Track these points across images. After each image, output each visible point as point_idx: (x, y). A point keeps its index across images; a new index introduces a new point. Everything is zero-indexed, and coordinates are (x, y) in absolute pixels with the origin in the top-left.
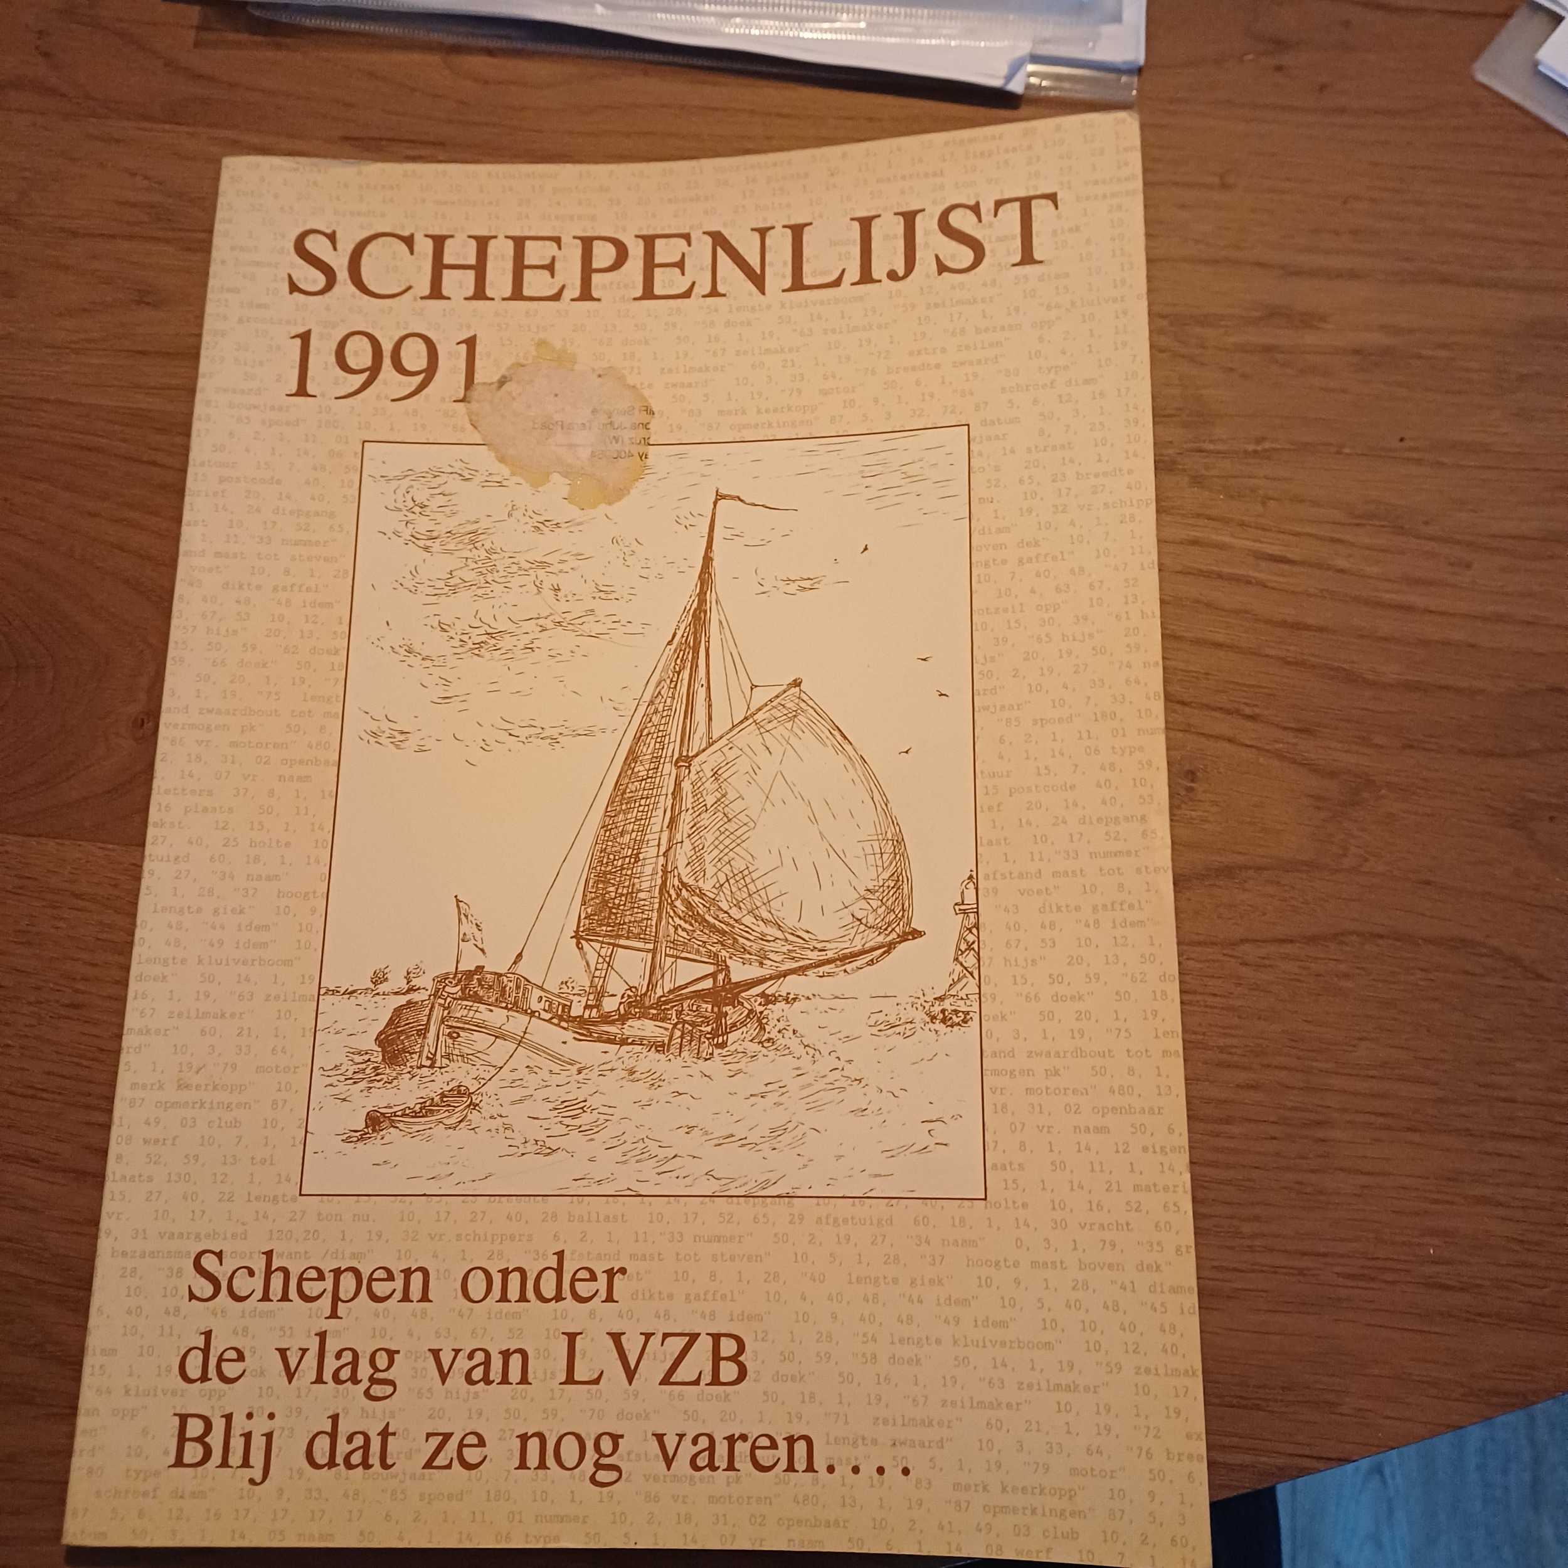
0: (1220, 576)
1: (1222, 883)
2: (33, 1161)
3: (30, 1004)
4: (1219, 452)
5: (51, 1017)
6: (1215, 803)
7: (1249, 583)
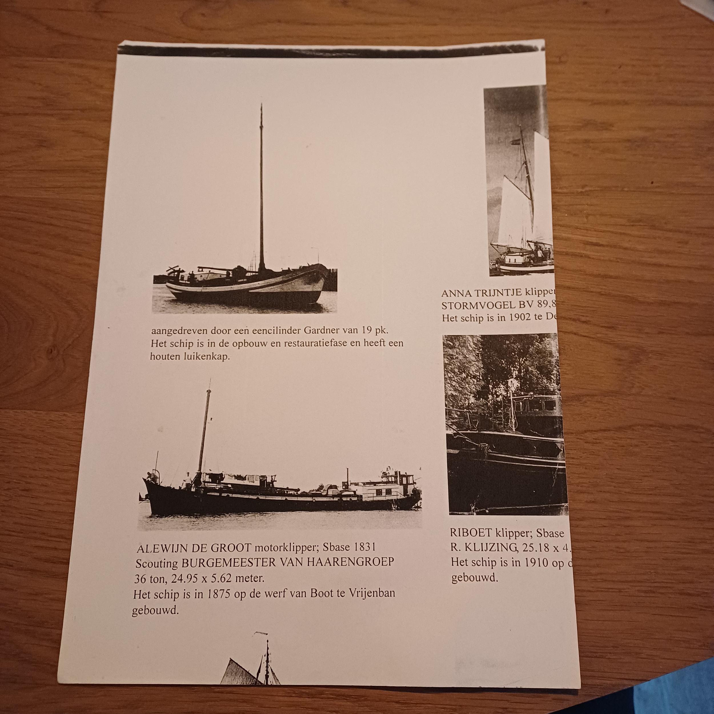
1: (574, 404)
2: (10, 566)
4: (564, 193)
5: (15, 496)
6: (569, 365)
7: (581, 256)
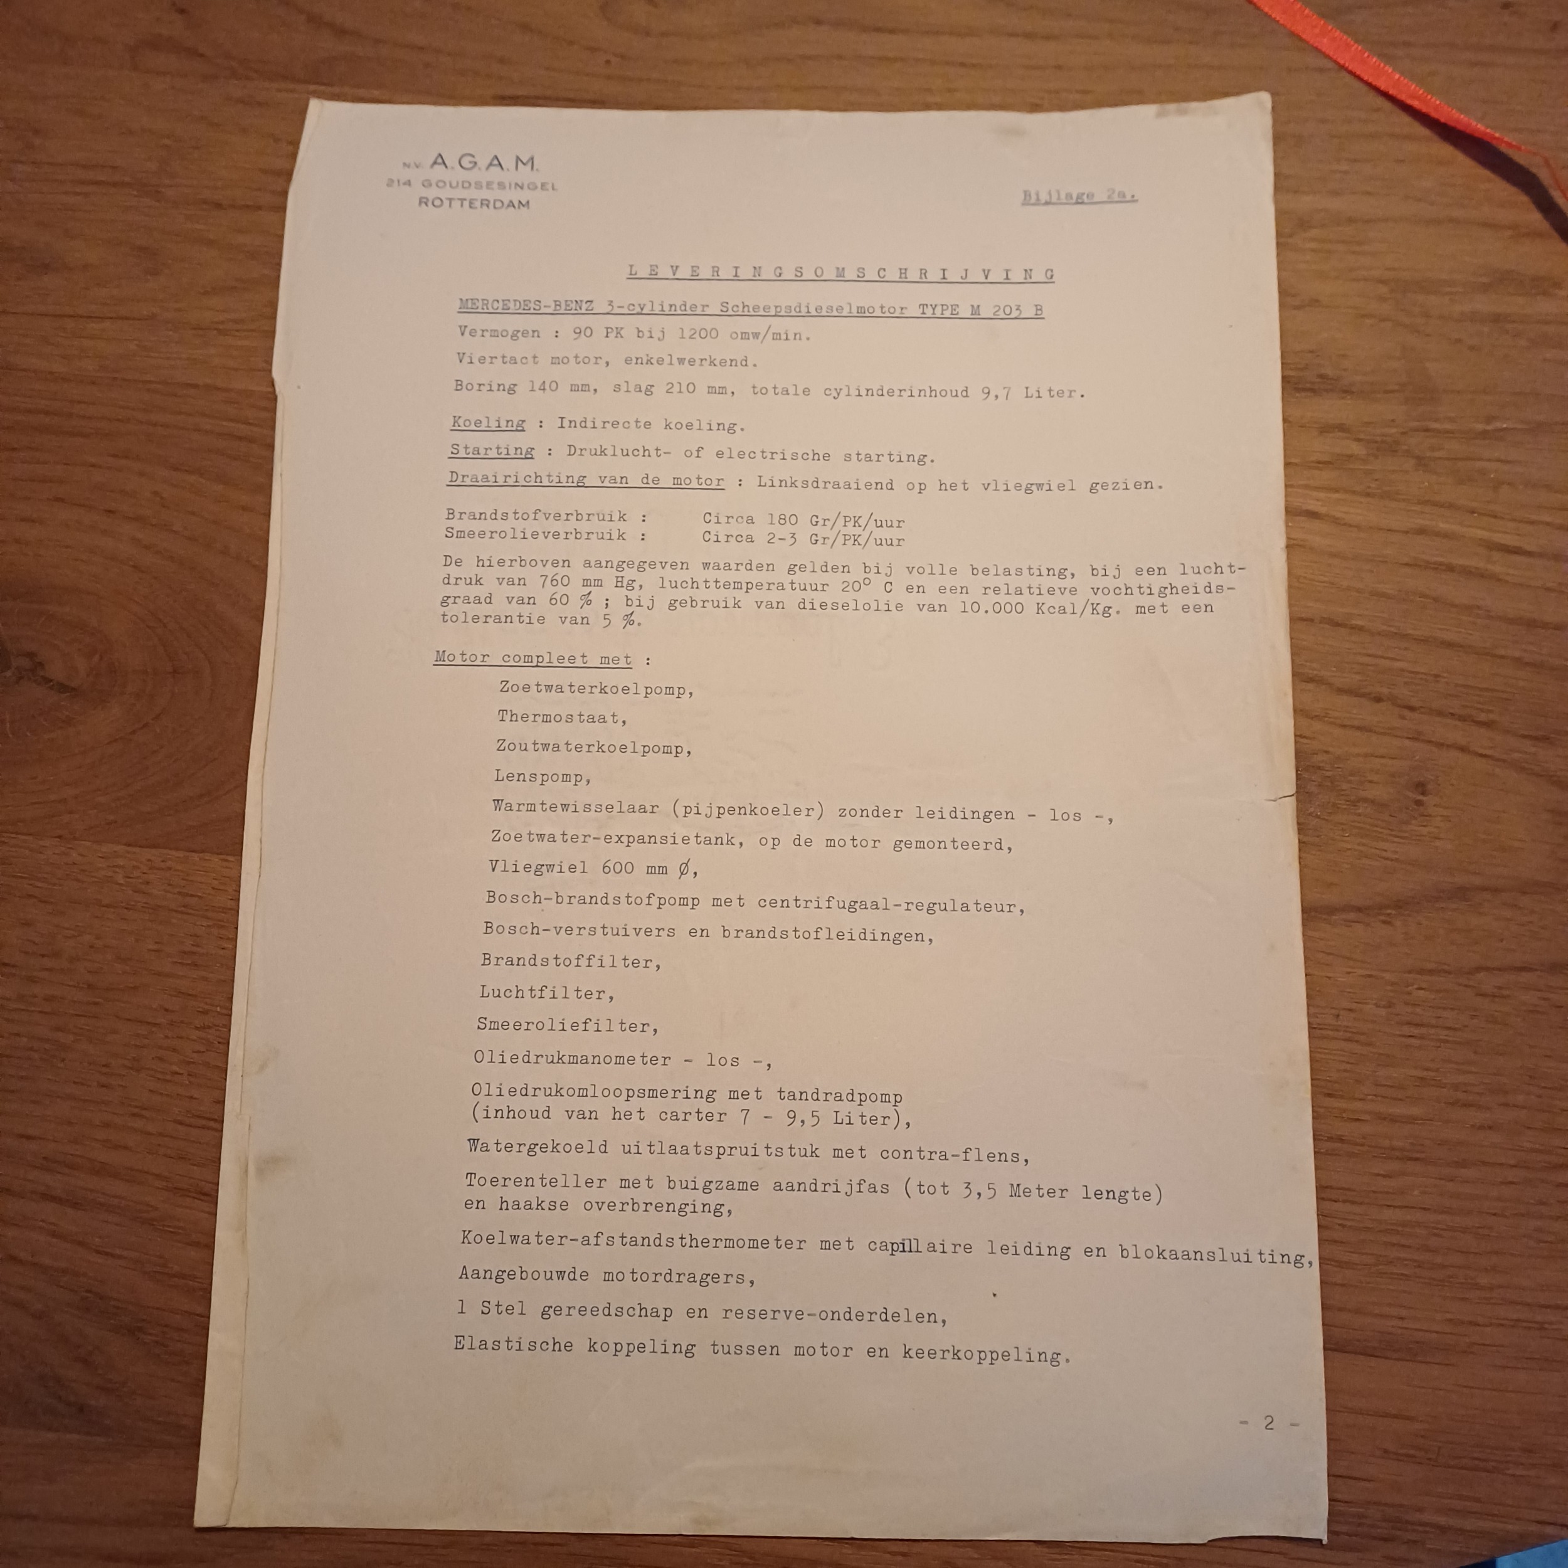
0: (1450, 568)
1: (1454, 906)
3: (197, 1028)
4: (1448, 432)
5: (219, 1043)
6: (1447, 819)
7: (1482, 576)
